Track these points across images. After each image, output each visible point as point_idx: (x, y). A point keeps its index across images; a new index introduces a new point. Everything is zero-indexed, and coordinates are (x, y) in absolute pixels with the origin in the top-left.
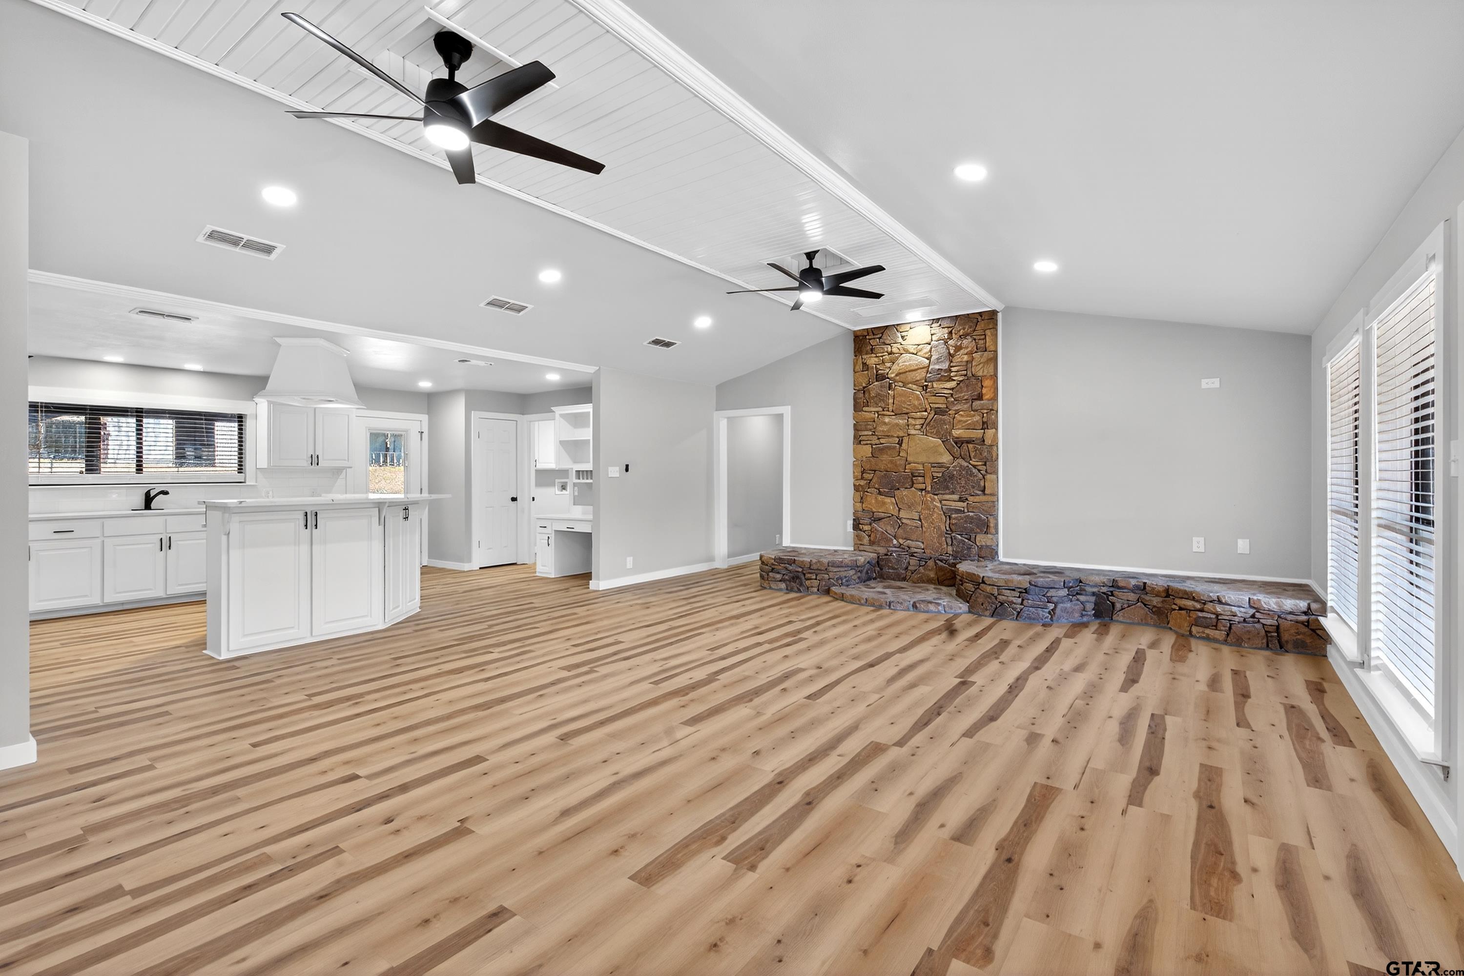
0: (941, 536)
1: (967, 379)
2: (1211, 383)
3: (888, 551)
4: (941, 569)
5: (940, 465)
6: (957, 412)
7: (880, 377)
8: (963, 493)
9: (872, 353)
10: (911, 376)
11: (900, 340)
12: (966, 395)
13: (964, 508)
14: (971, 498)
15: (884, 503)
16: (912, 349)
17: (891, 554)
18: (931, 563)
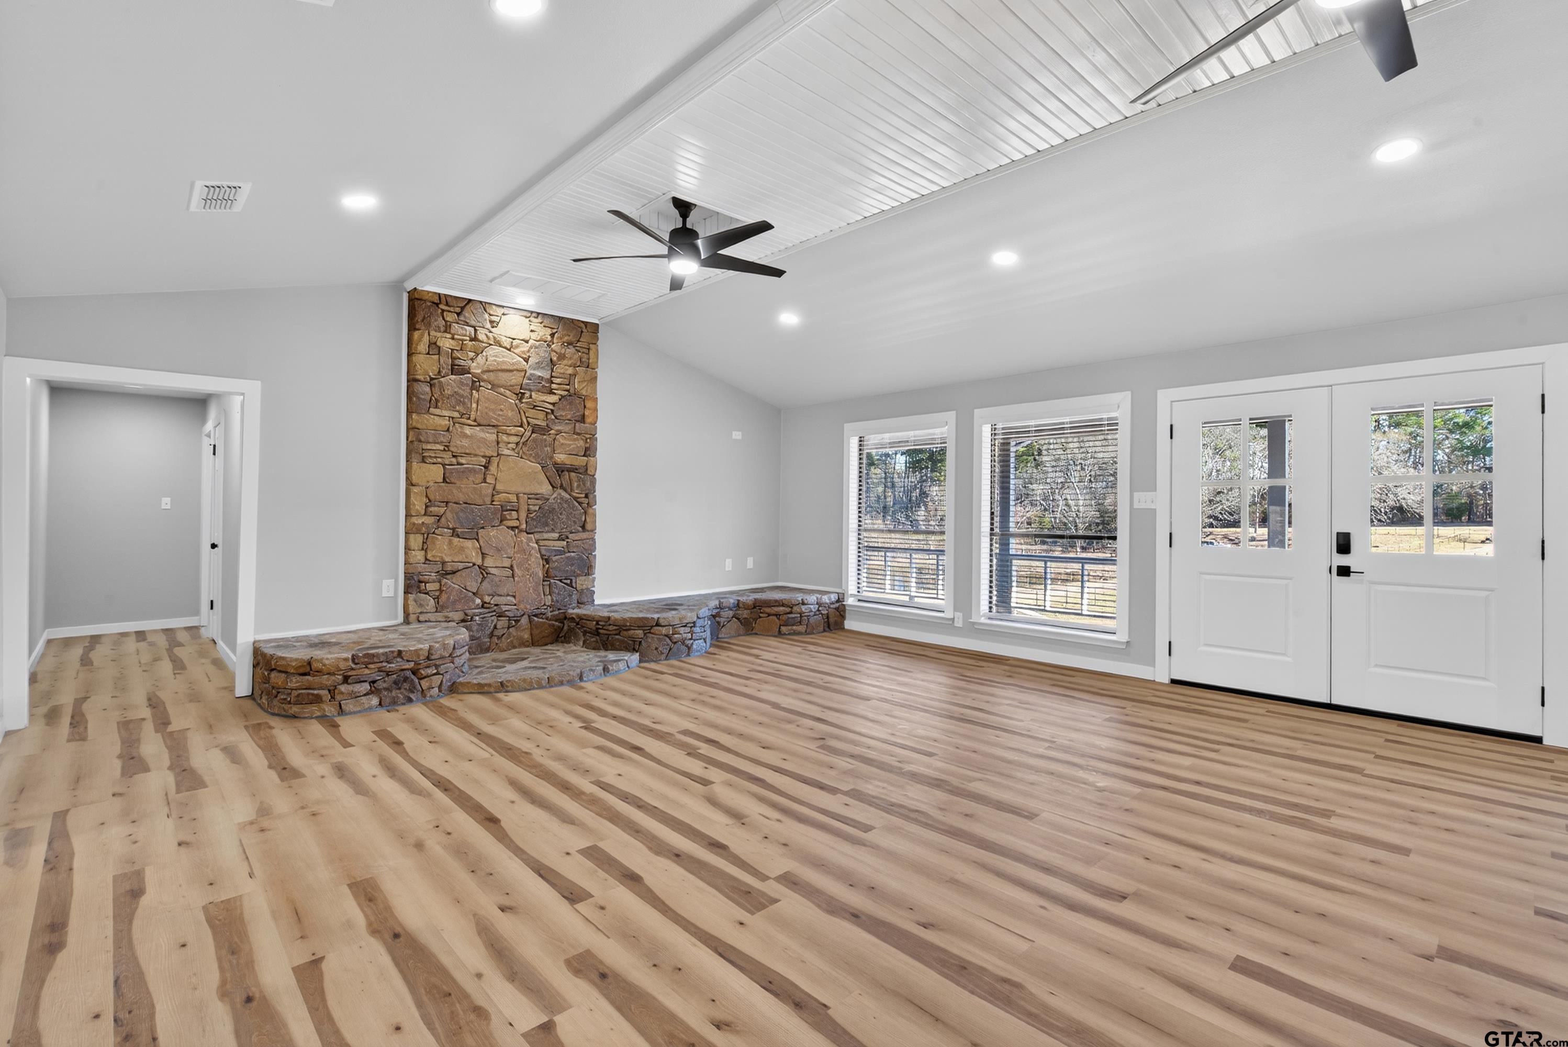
0: (537, 584)
1: (570, 396)
2: (737, 435)
3: (466, 614)
4: (538, 625)
5: (537, 496)
6: (559, 432)
7: (457, 369)
8: (564, 530)
9: (445, 331)
10: (503, 378)
11: (488, 325)
12: (568, 414)
13: (563, 547)
14: (570, 536)
15: (462, 549)
16: (506, 343)
17: (472, 618)
18: (524, 621)
